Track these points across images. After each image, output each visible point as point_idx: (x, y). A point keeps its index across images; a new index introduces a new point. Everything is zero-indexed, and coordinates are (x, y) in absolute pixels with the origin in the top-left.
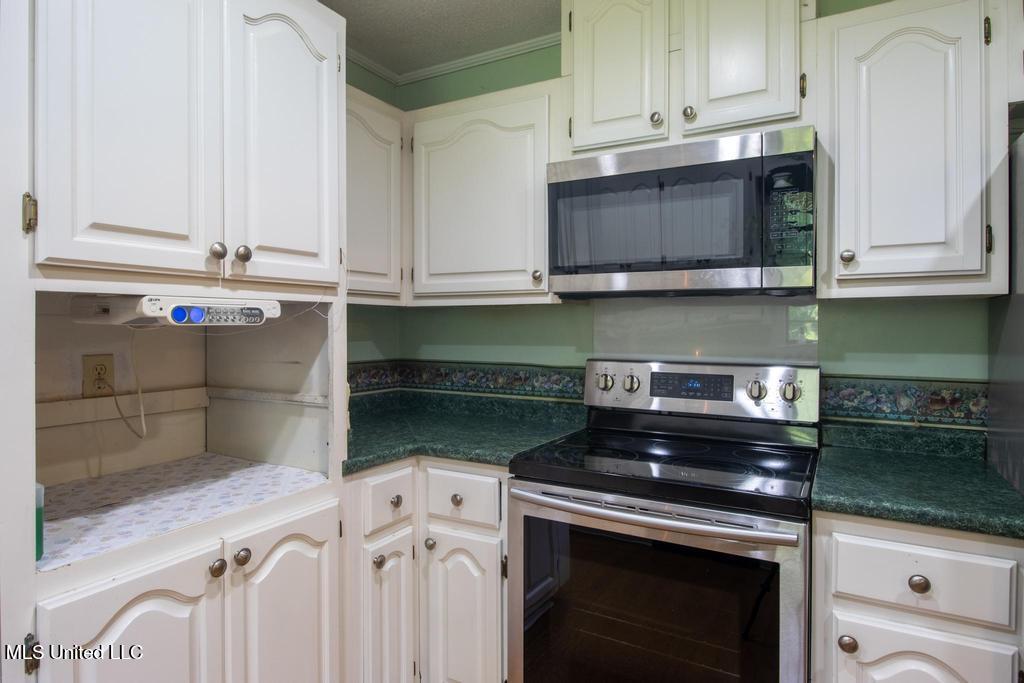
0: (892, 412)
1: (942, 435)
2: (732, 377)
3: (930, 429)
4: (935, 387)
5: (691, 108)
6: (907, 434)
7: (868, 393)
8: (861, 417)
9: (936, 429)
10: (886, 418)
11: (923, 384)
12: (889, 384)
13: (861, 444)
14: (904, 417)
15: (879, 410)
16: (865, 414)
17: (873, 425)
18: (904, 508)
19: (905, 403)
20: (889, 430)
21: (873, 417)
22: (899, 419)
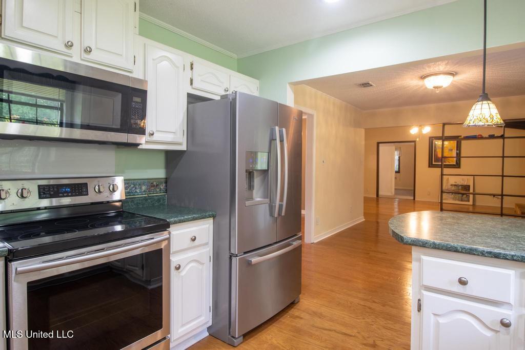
0: (140, 192)
1: (155, 198)
2: (87, 184)
3: (152, 196)
4: (152, 181)
5: (90, 47)
6: (146, 199)
7: (133, 186)
8: (130, 195)
9: (154, 196)
10: (138, 195)
11: (148, 180)
12: (139, 181)
13: (132, 206)
14: (144, 193)
15: (136, 192)
16: (131, 194)
17: (136, 198)
18: (190, 217)
19: (144, 188)
20: (141, 199)
21: (134, 195)
22: (142, 194)
